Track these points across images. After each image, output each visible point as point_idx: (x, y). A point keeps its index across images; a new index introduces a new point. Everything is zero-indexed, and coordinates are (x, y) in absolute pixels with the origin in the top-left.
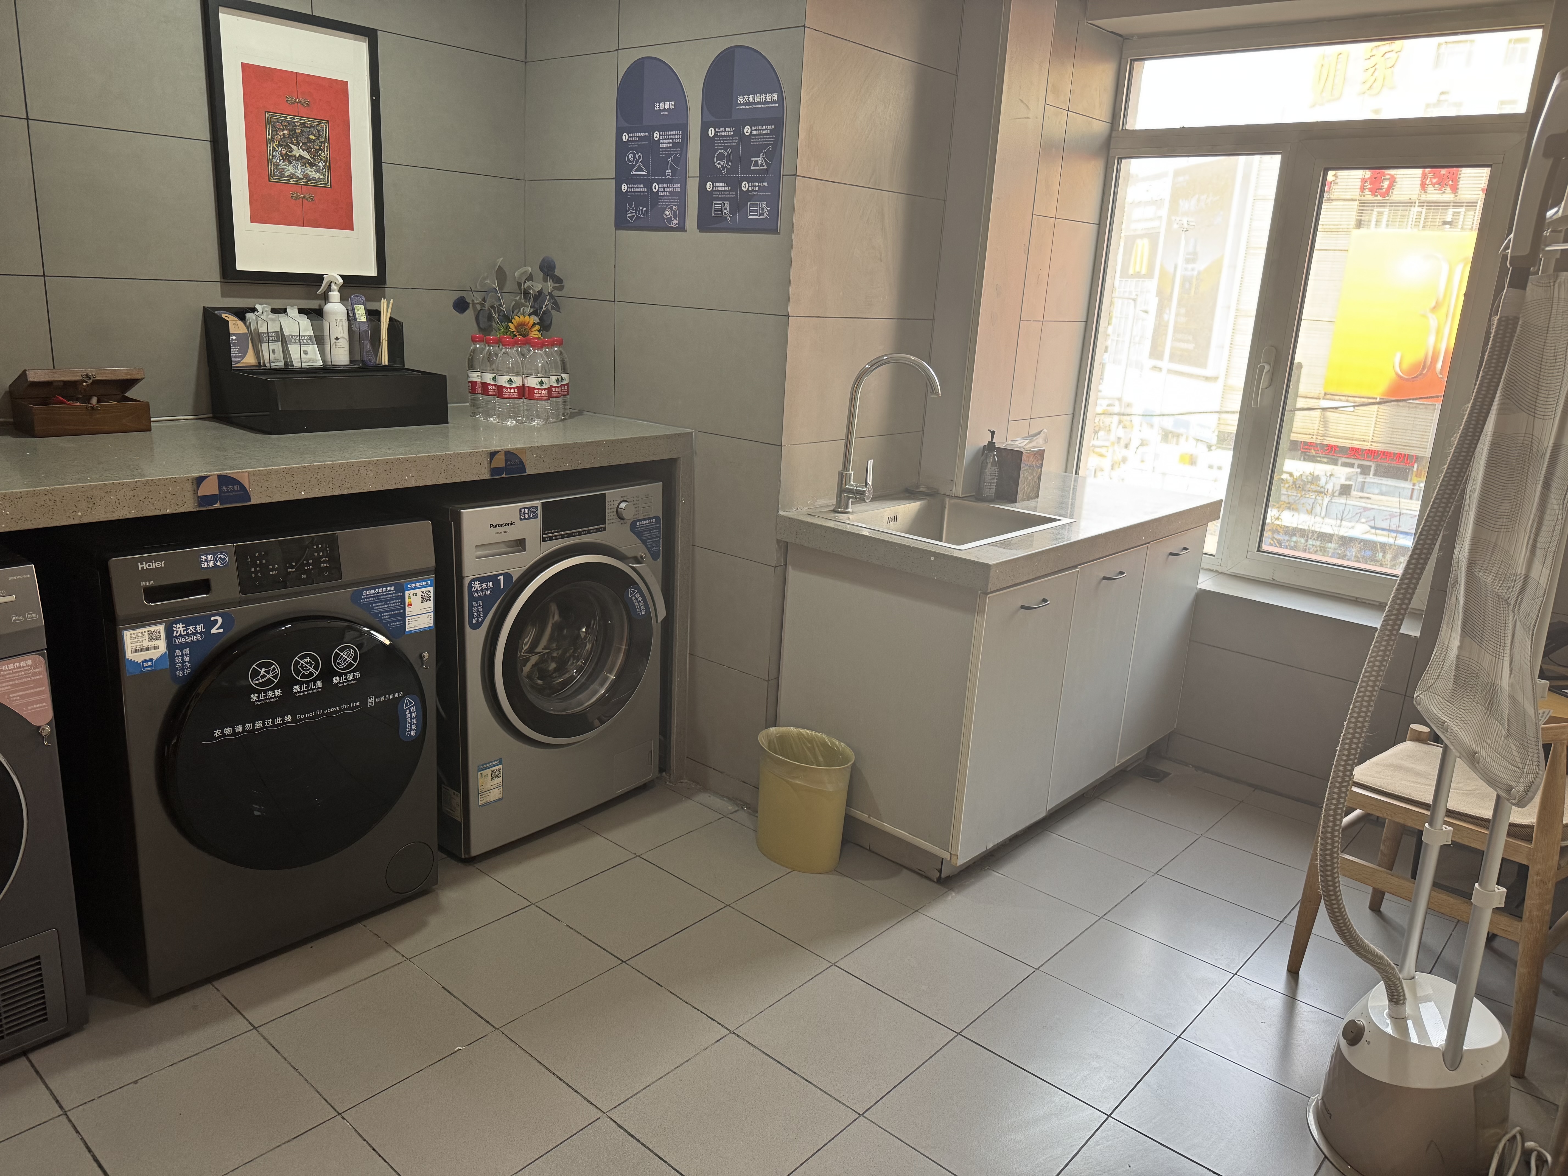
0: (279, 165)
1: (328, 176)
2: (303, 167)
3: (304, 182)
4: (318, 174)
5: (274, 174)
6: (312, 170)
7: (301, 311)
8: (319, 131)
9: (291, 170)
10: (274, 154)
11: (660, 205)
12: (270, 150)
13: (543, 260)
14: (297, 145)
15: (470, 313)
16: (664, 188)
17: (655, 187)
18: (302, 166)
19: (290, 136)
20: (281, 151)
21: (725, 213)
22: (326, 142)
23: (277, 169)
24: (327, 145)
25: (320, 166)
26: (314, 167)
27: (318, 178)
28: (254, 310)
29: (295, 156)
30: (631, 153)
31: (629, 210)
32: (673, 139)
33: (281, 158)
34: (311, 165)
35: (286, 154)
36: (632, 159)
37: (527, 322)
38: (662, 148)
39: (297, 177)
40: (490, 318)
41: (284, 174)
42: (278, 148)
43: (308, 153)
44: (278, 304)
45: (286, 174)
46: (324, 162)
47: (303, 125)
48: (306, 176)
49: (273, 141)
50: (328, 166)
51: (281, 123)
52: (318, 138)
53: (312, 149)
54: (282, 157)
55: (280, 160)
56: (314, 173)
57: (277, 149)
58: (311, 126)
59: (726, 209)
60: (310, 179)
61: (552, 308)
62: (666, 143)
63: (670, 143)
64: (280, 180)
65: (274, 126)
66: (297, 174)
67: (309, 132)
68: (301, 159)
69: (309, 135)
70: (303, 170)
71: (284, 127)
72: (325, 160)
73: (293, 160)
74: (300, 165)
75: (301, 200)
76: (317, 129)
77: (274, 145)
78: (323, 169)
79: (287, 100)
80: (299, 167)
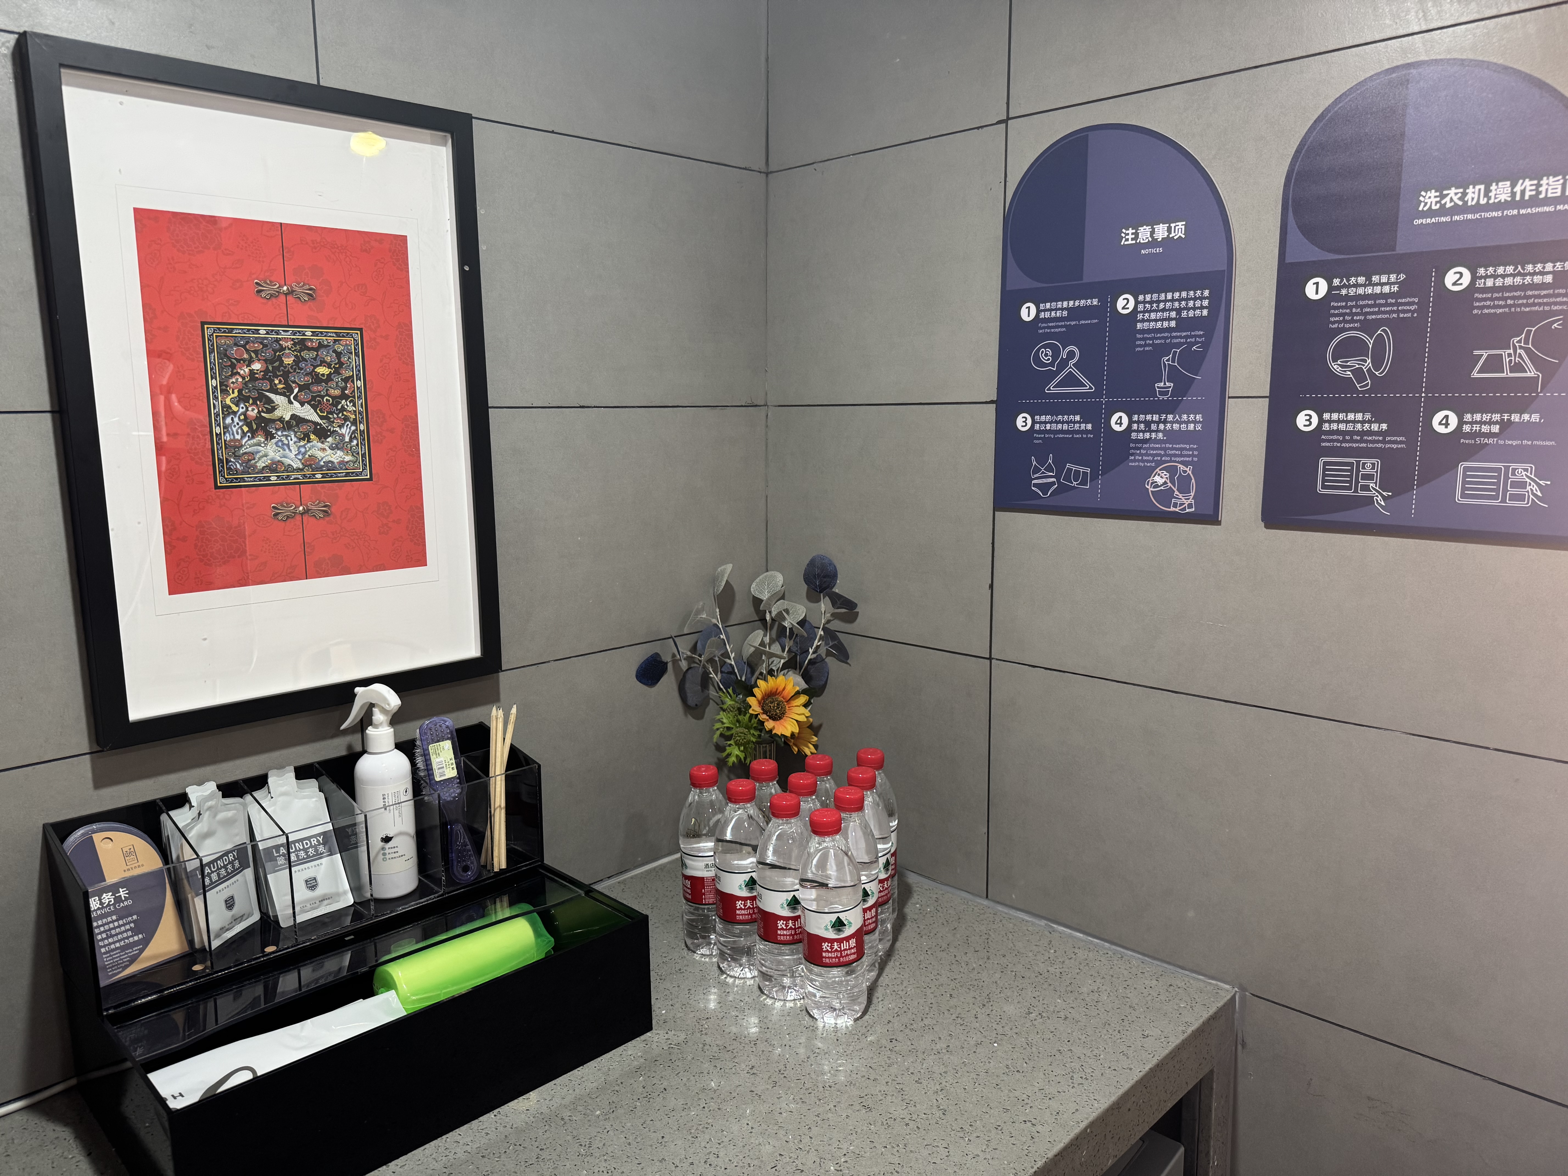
0: (242, 446)
1: (363, 455)
2: (302, 443)
3: (304, 476)
4: (339, 453)
5: (229, 469)
6: (325, 446)
7: (303, 773)
8: (339, 355)
9: (271, 454)
10: (228, 420)
11: (1132, 461)
12: (217, 415)
13: (812, 563)
14: (286, 392)
15: (668, 685)
16: (1148, 424)
17: (1119, 422)
18: (300, 439)
19: (267, 375)
20: (245, 414)
21: (1366, 488)
22: (359, 379)
23: (237, 457)
24: (360, 383)
25: (343, 436)
26: (330, 439)
27: (339, 463)
28: (181, 800)
29: (281, 419)
30: (1045, 346)
31: (1037, 470)
32: (1179, 311)
33: (246, 429)
34: (322, 434)
35: (259, 419)
36: (1045, 360)
38: (1143, 331)
39: (289, 468)
41: (254, 466)
42: (237, 405)
43: (314, 407)
45: (260, 465)
46: (354, 423)
47: (302, 344)
48: (310, 463)
49: (225, 392)
50: (362, 432)
51: (244, 346)
52: (337, 372)
53: (323, 397)
54: (249, 425)
55: (244, 434)
56: (329, 451)
57: (235, 408)
58: (321, 346)
59: (1369, 477)
60: (320, 468)
61: (829, 653)
62: (1156, 321)
63: (1169, 319)
64: (243, 480)
65: (226, 355)
66: (287, 461)
67: (315, 359)
68: (297, 425)
69: (315, 367)
70: (303, 450)
71: (253, 355)
72: (355, 420)
73: (277, 430)
74: (294, 439)
75: (298, 517)
76: (335, 351)
77: (228, 401)
78: (351, 440)
79: (259, 291)
80: (291, 443)
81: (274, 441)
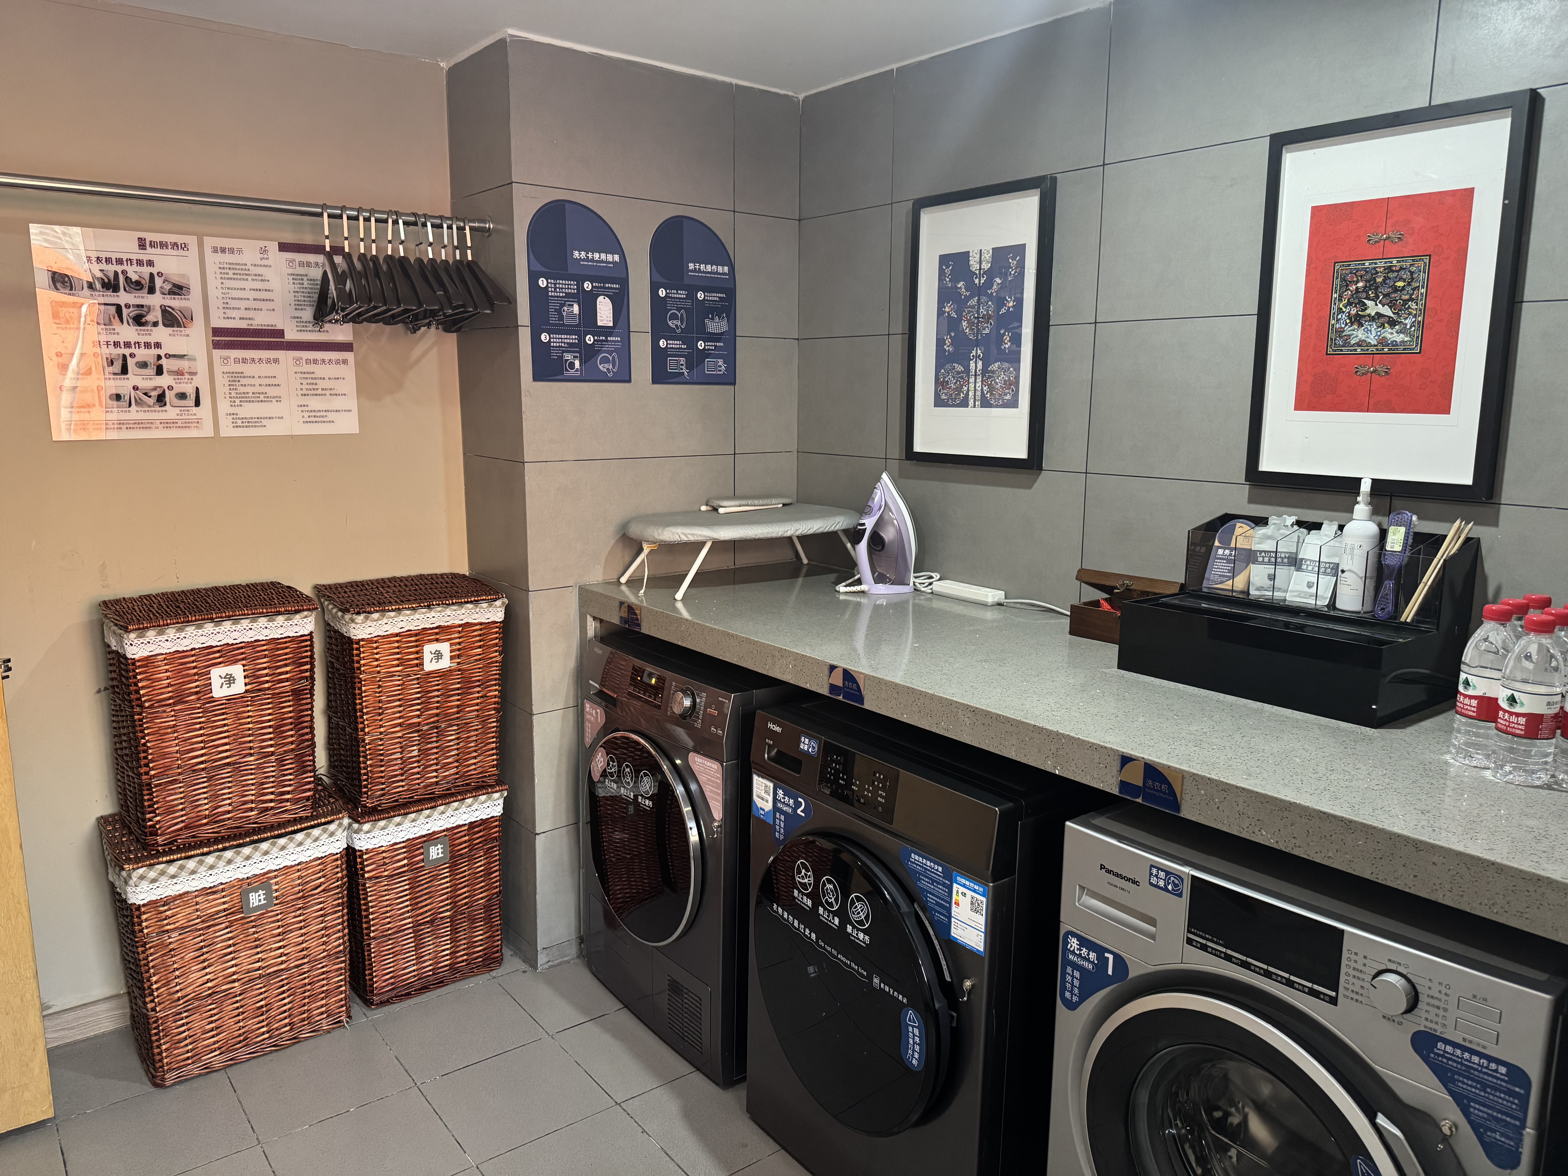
0: (1344, 331)
1: (1418, 337)
2: (1379, 329)
3: (1377, 350)
4: (1402, 336)
5: (1335, 344)
6: (1394, 331)
8: (1412, 273)
9: (1360, 336)
10: (1340, 316)
12: (1334, 314)
14: (1375, 299)
18: (1378, 327)
19: (1365, 289)
20: (1349, 312)
22: (1422, 287)
23: (1340, 337)
24: (1423, 291)
25: (1406, 324)
26: (1397, 327)
27: (1400, 342)
28: (1265, 521)
29: (1369, 315)
33: (1348, 321)
34: (1392, 323)
35: (1357, 315)
39: (1369, 344)
41: (1349, 343)
42: (1346, 308)
43: (1391, 307)
44: (1311, 516)
45: (1353, 342)
46: (1415, 316)
47: (1390, 269)
48: (1383, 342)
49: (1340, 300)
50: (1419, 322)
51: (1355, 274)
52: (1409, 284)
53: (1397, 301)
54: (1350, 319)
55: (1346, 324)
56: (1395, 334)
57: (1344, 309)
58: (1402, 268)
60: (1388, 345)
64: (1341, 350)
65: (1344, 280)
66: (1369, 340)
67: (1396, 277)
68: (1378, 319)
69: (1395, 282)
70: (1379, 333)
71: (1359, 278)
72: (1416, 314)
73: (1366, 321)
74: (1375, 327)
75: (1369, 374)
76: (1410, 271)
77: (1341, 306)
78: (1411, 327)
79: (1370, 240)
80: (1373, 329)
81: (1363, 328)
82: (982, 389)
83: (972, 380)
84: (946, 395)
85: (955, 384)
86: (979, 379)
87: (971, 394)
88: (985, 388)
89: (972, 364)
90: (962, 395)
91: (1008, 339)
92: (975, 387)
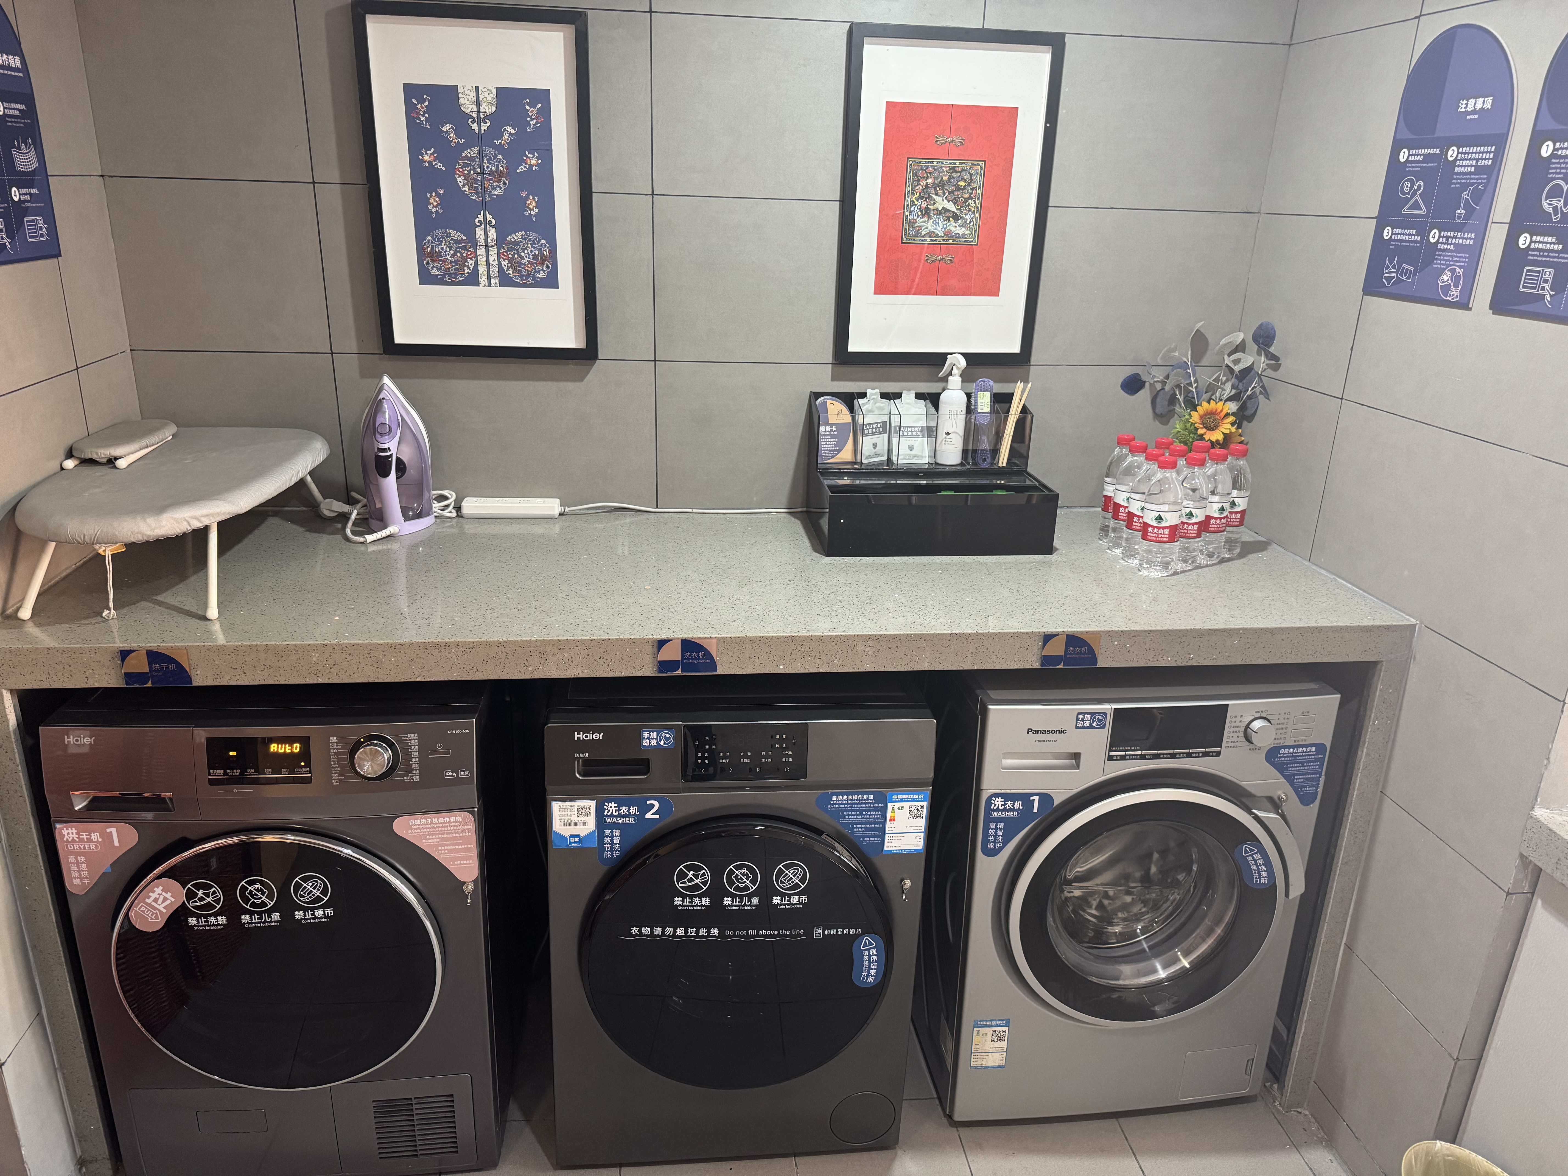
0: (916, 222)
1: (975, 231)
2: (945, 222)
3: (944, 240)
4: (963, 229)
5: (909, 234)
6: (957, 225)
7: (918, 396)
8: (971, 175)
9: (930, 227)
10: (912, 209)
11: (1436, 264)
12: (908, 206)
13: (1261, 326)
14: (942, 195)
15: (1144, 395)
16: (1447, 238)
17: (1434, 236)
18: (945, 220)
19: (934, 186)
20: (920, 206)
21: (1543, 289)
22: (979, 188)
23: (914, 228)
24: (980, 191)
25: (967, 220)
26: (959, 221)
27: (962, 235)
28: (864, 395)
29: (937, 209)
30: (1407, 181)
31: (1388, 267)
32: (1477, 160)
33: (920, 213)
34: (956, 218)
35: (927, 208)
36: (1407, 190)
37: (1219, 410)
38: (1458, 173)
39: (937, 236)
40: (1173, 400)
41: (921, 233)
42: (917, 201)
43: (954, 203)
44: (892, 387)
45: (924, 233)
46: (973, 212)
47: (953, 169)
48: (948, 234)
49: (913, 194)
50: (977, 218)
51: (925, 170)
52: (969, 184)
53: (959, 198)
54: (921, 211)
55: (918, 216)
56: (958, 228)
57: (916, 203)
58: (963, 170)
59: (1546, 281)
60: (952, 237)
61: (1261, 393)
62: (1465, 166)
63: (1471, 166)
64: (914, 240)
65: (916, 175)
66: (937, 232)
67: (959, 177)
68: (944, 213)
69: (958, 182)
70: (945, 226)
71: (929, 175)
72: (974, 211)
73: (934, 215)
74: (942, 220)
75: (937, 262)
76: (969, 173)
77: (914, 199)
78: (970, 222)
79: (937, 141)
80: (940, 222)
81: (932, 220)
82: (499, 264)
83: (481, 251)
84: (439, 269)
85: (453, 256)
86: (493, 251)
87: (482, 269)
88: (503, 263)
89: (480, 233)
90: (467, 270)
91: (534, 204)
92: (487, 261)
